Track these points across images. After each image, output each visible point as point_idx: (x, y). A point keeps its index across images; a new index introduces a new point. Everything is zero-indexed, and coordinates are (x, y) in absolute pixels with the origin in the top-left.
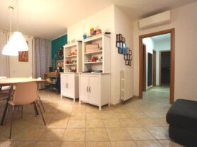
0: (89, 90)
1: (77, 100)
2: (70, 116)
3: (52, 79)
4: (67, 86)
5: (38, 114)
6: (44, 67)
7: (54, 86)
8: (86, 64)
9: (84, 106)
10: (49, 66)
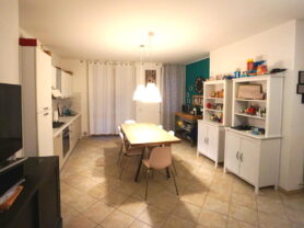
0: (240, 157)
1: (221, 164)
2: (208, 190)
3: (186, 123)
4: (207, 141)
6: (174, 103)
8: (237, 116)
9: (231, 179)
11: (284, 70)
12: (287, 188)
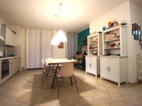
0: (109, 69)
1: (99, 76)
2: (95, 88)
3: (79, 59)
4: (90, 65)
5: (72, 84)
7: (80, 65)
8: (105, 49)
9: (105, 82)
10: (77, 50)
11: (126, 24)
12: (132, 82)
